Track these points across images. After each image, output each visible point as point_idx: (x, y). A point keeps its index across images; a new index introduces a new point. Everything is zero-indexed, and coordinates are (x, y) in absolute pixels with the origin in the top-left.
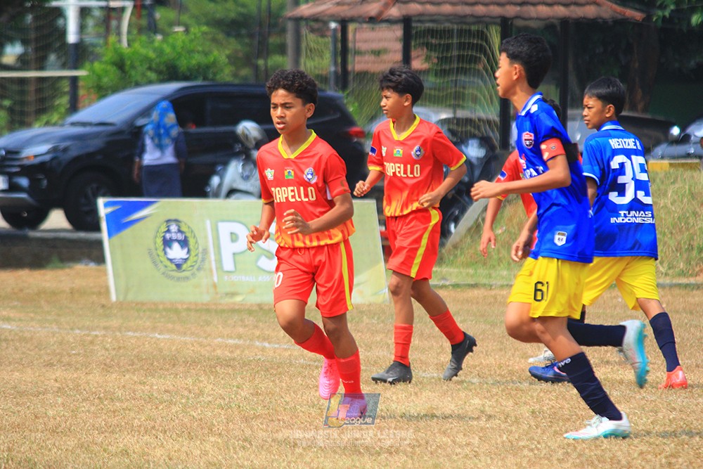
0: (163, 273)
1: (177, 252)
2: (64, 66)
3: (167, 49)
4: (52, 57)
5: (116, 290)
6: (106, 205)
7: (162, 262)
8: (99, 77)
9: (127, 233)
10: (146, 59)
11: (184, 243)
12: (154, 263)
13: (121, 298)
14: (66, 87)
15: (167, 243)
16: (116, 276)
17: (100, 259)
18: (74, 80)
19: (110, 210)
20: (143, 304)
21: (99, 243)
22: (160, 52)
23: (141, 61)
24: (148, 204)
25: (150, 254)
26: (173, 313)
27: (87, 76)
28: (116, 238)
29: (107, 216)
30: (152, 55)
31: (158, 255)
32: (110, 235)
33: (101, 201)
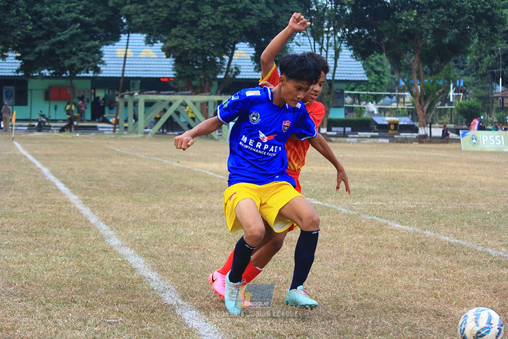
0: (472, 145)
1: (474, 141)
2: (449, 105)
3: (470, 102)
4: (446, 104)
5: (463, 148)
7: (471, 143)
9: (465, 137)
10: (466, 105)
11: (476, 139)
13: (464, 150)
14: (450, 109)
15: (473, 139)
16: (463, 145)
17: (460, 142)
18: (451, 109)
20: (468, 151)
21: (460, 139)
22: (468, 103)
24: (468, 132)
25: (469, 141)
26: (474, 152)
27: (455, 108)
29: (461, 134)
30: (467, 103)
32: (462, 137)
33: (460, 131)
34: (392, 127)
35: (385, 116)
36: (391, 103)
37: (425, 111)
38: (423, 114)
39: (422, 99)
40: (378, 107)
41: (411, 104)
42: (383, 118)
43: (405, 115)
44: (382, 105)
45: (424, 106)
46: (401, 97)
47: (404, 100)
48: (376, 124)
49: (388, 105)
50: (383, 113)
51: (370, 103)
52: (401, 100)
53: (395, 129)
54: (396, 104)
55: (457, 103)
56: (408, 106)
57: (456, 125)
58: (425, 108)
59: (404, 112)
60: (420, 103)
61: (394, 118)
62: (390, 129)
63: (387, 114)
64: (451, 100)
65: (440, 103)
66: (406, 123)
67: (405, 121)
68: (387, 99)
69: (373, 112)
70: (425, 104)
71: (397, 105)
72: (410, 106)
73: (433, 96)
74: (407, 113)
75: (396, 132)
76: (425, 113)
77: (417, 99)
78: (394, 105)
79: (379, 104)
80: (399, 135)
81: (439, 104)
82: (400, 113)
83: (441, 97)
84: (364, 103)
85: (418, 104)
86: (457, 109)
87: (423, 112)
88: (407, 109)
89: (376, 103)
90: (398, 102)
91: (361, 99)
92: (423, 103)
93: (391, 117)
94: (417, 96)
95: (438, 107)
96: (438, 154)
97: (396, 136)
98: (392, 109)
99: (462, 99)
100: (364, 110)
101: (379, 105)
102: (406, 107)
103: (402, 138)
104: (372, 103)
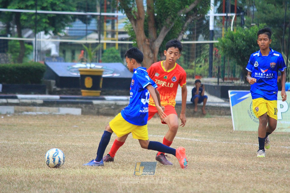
0: (253, 120)
2: (206, 39)
3: (250, 32)
4: (201, 36)
5: (235, 126)
6: (231, 93)
7: (253, 115)
8: (224, 43)
9: (239, 104)
10: (241, 36)
12: (250, 116)
13: (237, 130)
16: (235, 121)
17: (230, 115)
18: (212, 44)
19: (233, 95)
20: (246, 132)
21: (229, 108)
23: (240, 37)
24: (247, 93)
25: (249, 113)
27: (219, 43)
28: (235, 106)
29: (231, 97)
30: (244, 34)
31: (252, 113)
32: (232, 105)
33: (229, 92)
34: (88, 83)
35: (73, 59)
36: (87, 33)
37: (157, 50)
38: (151, 55)
39: (151, 24)
40: (59, 40)
41: (127, 36)
42: (69, 64)
43: (114, 59)
44: (66, 36)
45: (154, 41)
46: (107, 22)
47: (113, 27)
48: (54, 76)
49: (81, 37)
50: (69, 54)
51: (42, 33)
52: (108, 27)
53: (95, 87)
54: (96, 36)
55: (223, 32)
56: (122, 40)
57: (220, 80)
58: (157, 44)
59: (112, 52)
60: (147, 33)
61: (93, 65)
62: (85, 88)
63: (78, 56)
64: (211, 28)
65: (188, 33)
66: (116, 75)
67: (115, 72)
68: (79, 25)
69: (49, 51)
70: (157, 36)
71: (99, 39)
72: (126, 39)
73: (173, 19)
74: (119, 55)
75: (97, 93)
76: (156, 54)
77: (141, 24)
78: (93, 38)
79: (62, 34)
80: (104, 99)
81: (185, 36)
82: (106, 54)
83: (189, 21)
84: (30, 32)
85: (142, 36)
86: (224, 47)
87: (153, 51)
88: (119, 44)
89: (55, 32)
90: (100, 31)
91: (22, 23)
92: (152, 35)
93: (87, 62)
94: (139, 18)
95: (183, 42)
96: (184, 138)
97: (95, 102)
98: (87, 45)
99: (235, 24)
100: (30, 46)
101: (61, 37)
102: (117, 42)
103: (109, 106)
104: (46, 33)
